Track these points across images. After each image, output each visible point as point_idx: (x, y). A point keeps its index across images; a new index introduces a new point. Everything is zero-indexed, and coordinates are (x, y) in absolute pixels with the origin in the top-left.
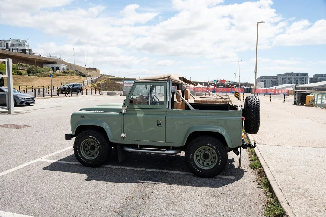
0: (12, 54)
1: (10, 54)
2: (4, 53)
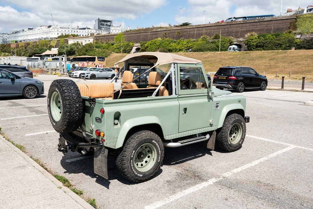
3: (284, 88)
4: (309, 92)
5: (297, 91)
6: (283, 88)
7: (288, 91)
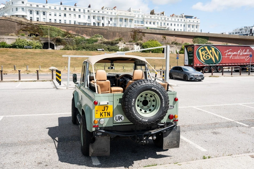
0: (247, 38)
1: (245, 38)
2: (240, 38)
3: (4, 80)
4: (26, 81)
5: (16, 81)
6: (2, 80)
7: (9, 82)
